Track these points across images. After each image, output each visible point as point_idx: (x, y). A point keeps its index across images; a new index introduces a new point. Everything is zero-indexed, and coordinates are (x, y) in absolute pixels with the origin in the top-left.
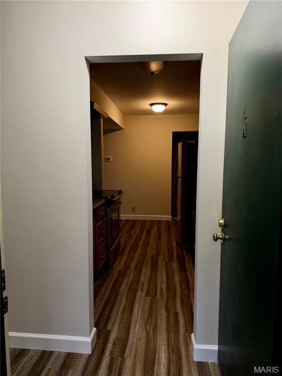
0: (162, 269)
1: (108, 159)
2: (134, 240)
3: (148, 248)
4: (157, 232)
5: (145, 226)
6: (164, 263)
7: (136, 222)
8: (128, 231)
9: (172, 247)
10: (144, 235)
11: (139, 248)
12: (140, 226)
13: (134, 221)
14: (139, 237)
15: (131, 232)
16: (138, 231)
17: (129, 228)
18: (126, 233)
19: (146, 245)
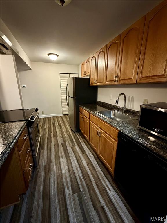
0: (72, 155)
1: (24, 86)
2: (48, 133)
3: (58, 137)
4: (59, 125)
5: (51, 121)
6: (71, 149)
7: (45, 119)
8: (42, 126)
9: (70, 134)
10: (52, 128)
11: (52, 138)
12: (48, 121)
13: (44, 118)
14: (50, 129)
15: (44, 127)
16: (48, 125)
17: (43, 124)
18: (42, 128)
19: (56, 135)
